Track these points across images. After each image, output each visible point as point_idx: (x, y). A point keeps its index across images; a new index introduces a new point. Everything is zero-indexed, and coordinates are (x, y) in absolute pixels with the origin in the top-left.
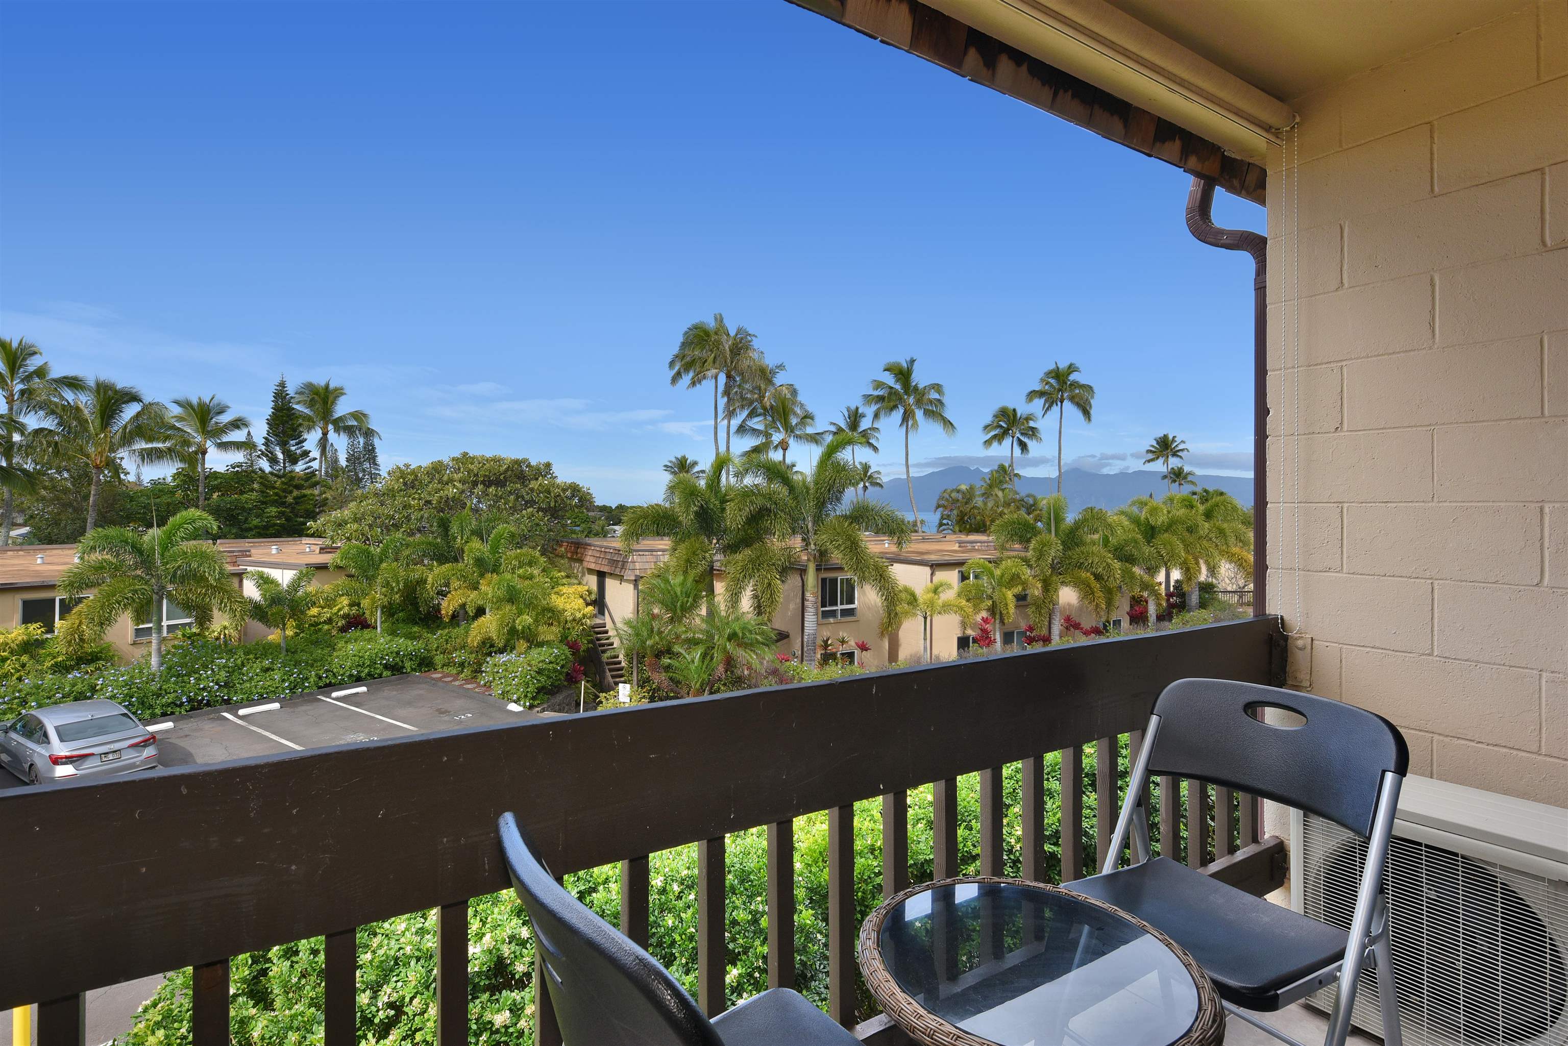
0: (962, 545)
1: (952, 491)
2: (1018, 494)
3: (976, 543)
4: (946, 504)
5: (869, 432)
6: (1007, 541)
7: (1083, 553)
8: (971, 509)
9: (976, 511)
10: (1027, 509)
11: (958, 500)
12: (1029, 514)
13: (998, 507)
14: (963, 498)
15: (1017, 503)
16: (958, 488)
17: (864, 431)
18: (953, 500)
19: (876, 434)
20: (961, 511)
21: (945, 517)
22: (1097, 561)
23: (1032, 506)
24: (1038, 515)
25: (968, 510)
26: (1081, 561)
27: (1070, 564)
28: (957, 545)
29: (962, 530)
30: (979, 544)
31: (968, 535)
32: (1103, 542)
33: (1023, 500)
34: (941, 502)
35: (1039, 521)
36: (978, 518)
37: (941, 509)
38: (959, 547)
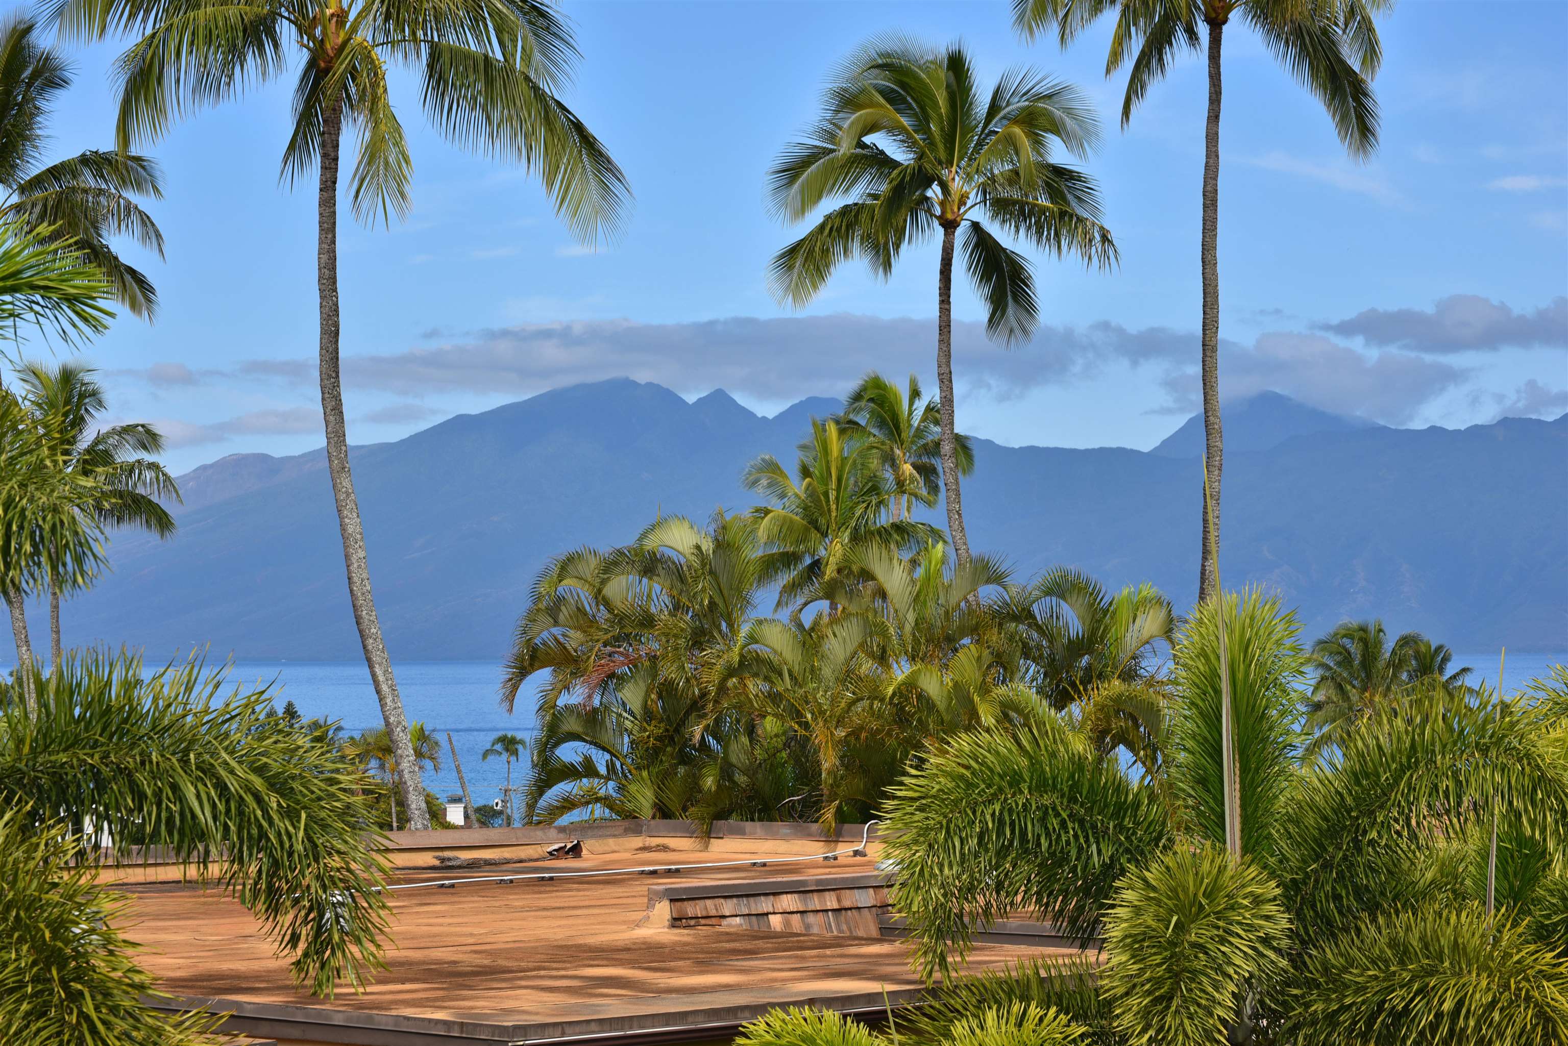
0: (693, 909)
1: (611, 566)
2: (997, 578)
3: (775, 892)
4: (574, 639)
5: (89, 180)
6: (969, 890)
7: (1404, 953)
8: (731, 672)
9: (755, 687)
10: (1053, 669)
11: (648, 621)
12: (1061, 700)
13: (882, 658)
14: (677, 607)
15: (994, 637)
16: (651, 543)
17: (55, 172)
18: (620, 619)
19: (132, 196)
20: (667, 690)
21: (572, 725)
22: (1481, 999)
23: (1078, 647)
24: (1118, 705)
25: (711, 679)
26: (1397, 999)
27: (1331, 1019)
28: (663, 909)
29: (674, 805)
30: (789, 902)
31: (708, 835)
32: (1502, 871)
33: (1025, 615)
34: (546, 634)
35: (1122, 738)
36: (770, 725)
37: (543, 677)
38: (677, 921)
